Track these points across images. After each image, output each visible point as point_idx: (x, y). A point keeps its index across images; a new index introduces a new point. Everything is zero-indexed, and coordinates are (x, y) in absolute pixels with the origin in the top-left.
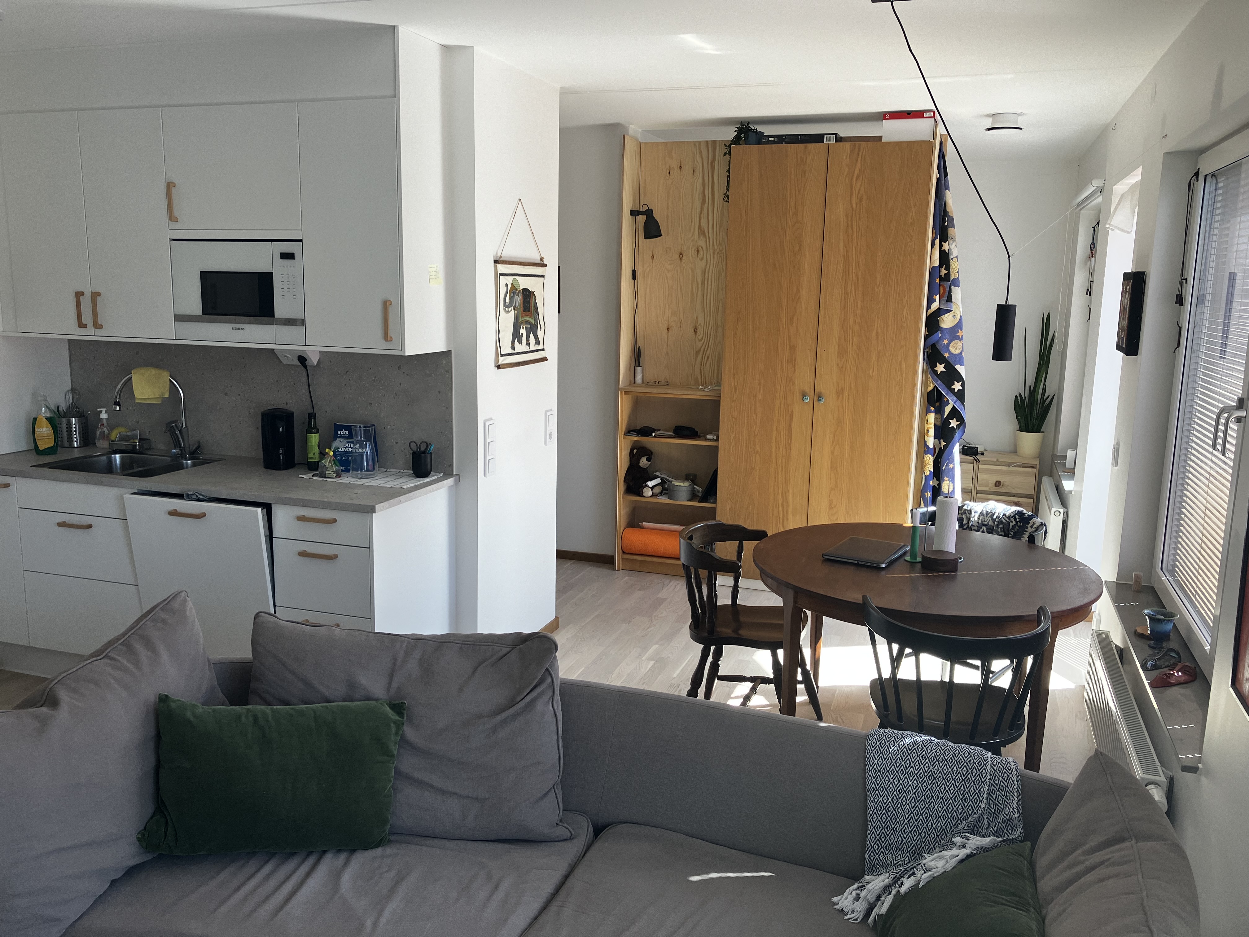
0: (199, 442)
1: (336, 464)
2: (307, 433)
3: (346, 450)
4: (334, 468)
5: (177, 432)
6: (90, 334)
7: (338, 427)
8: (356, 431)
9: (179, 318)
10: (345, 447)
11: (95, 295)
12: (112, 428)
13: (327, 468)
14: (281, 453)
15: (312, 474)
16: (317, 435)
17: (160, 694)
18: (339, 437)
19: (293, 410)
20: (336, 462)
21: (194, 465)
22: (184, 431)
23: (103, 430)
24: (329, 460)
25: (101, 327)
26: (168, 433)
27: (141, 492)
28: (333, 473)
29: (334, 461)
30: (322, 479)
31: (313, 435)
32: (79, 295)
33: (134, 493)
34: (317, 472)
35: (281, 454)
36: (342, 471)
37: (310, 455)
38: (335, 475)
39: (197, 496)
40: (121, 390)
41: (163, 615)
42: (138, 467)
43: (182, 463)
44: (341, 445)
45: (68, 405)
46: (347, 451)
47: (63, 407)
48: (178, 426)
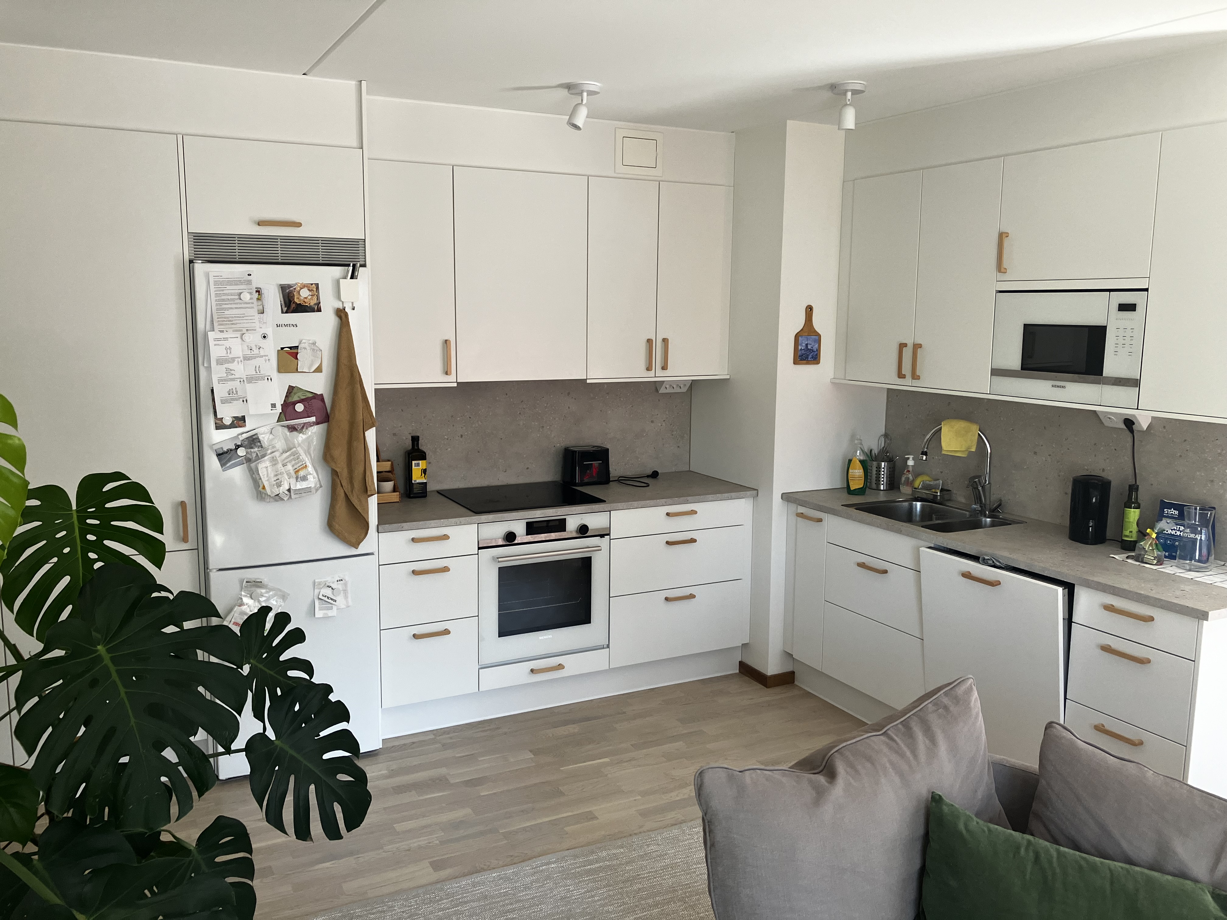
0: (1001, 500)
1: (1158, 549)
2: (1124, 507)
3: (1173, 532)
4: (1156, 553)
5: (980, 488)
6: (907, 385)
7: (1165, 505)
8: (1189, 512)
9: (996, 372)
10: (1172, 530)
11: (917, 347)
12: (917, 475)
13: (1146, 551)
14: (1090, 525)
15: (1126, 555)
16: (1137, 511)
17: (935, 792)
18: (1167, 517)
19: (1110, 478)
20: (1159, 545)
21: (993, 525)
22: (987, 487)
23: (907, 476)
24: (1150, 543)
25: (918, 378)
26: (971, 488)
27: (937, 547)
28: (1153, 558)
29: (1156, 544)
30: (1138, 563)
31: (1132, 510)
32: (902, 346)
33: (930, 548)
34: (1133, 554)
35: (1091, 527)
36: (1166, 557)
37: (1127, 533)
38: (1155, 562)
39: (993, 562)
40: (930, 440)
41: (946, 701)
42: (937, 519)
43: (981, 521)
44: (1167, 526)
45: (880, 449)
46: (1173, 535)
47: (876, 451)
48: (981, 481)
